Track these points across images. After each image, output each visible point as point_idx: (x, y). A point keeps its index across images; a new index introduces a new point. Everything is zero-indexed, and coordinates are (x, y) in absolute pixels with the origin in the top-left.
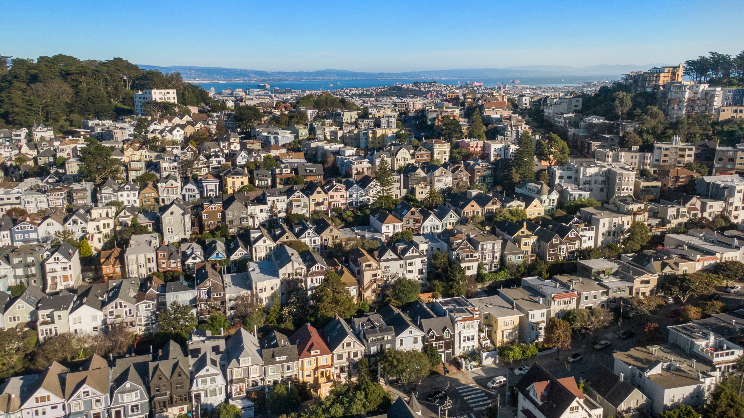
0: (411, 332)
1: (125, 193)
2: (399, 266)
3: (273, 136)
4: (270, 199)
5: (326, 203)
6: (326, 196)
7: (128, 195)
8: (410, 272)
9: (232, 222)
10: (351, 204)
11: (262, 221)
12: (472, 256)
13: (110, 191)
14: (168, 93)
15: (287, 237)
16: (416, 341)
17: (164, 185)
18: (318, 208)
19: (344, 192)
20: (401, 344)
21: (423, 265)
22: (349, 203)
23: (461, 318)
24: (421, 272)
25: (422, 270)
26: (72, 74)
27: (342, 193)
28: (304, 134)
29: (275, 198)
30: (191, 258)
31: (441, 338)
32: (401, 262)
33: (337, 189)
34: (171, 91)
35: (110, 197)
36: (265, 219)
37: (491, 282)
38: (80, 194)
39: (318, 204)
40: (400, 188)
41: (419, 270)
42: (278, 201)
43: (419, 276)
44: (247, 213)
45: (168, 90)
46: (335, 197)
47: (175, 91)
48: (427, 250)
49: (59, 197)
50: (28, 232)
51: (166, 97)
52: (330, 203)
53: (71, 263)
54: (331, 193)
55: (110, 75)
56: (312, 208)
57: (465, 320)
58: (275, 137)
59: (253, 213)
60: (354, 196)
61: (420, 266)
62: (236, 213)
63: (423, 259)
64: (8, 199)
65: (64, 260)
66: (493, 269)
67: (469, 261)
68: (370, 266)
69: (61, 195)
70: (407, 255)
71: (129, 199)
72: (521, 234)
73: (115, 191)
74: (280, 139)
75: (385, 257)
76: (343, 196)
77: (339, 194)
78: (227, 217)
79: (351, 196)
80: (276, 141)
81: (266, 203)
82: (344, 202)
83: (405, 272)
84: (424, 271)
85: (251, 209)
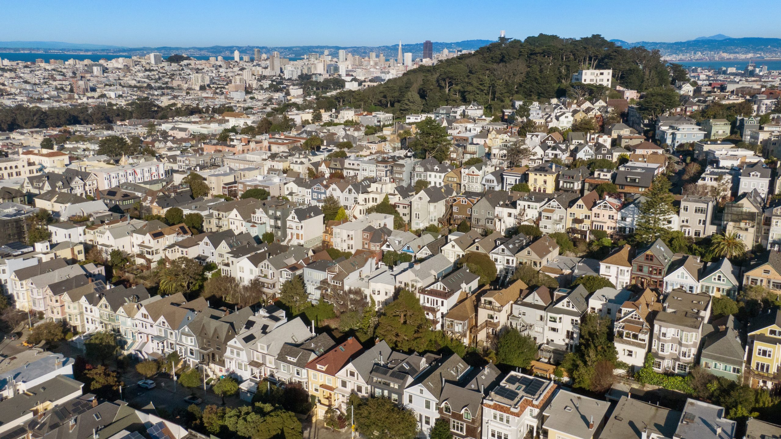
0: (421, 391)
1: (433, 174)
2: (539, 318)
3: (671, 131)
4: (521, 204)
5: (587, 222)
6: (588, 213)
7: (435, 176)
8: (554, 330)
9: (478, 220)
10: (622, 229)
11: (509, 226)
12: (635, 337)
13: (422, 169)
14: (602, 74)
15: (477, 248)
16: (428, 406)
17: (467, 171)
18: (577, 226)
19: (613, 212)
20: (411, 401)
21: (574, 327)
22: (620, 228)
23: (492, 403)
24: (570, 335)
25: (572, 333)
26: (535, 54)
27: (611, 213)
28: (721, 132)
29: (526, 203)
30: (385, 245)
31: (460, 417)
32: (542, 313)
33: (605, 207)
34: (606, 72)
35: (420, 176)
36: (512, 225)
37: (656, 387)
38: (399, 169)
39: (576, 221)
40: (704, 222)
41: (568, 332)
42: (529, 207)
43: (567, 341)
44: (494, 213)
45: (602, 71)
46: (601, 216)
47: (611, 71)
48: (600, 310)
49: (384, 169)
50: (321, 193)
51: (598, 79)
52: (592, 222)
53: (302, 224)
54: (595, 210)
55: (574, 55)
56: (569, 225)
57: (495, 407)
58: (673, 134)
59: (500, 216)
60: (629, 220)
61: (570, 328)
62: (483, 212)
63: (575, 318)
64: (353, 164)
65: (297, 220)
66: (677, 371)
67: (629, 343)
68: (490, 303)
69: (386, 167)
70: (559, 305)
71: (436, 180)
72: (768, 334)
73: (426, 170)
74: (678, 137)
75: (528, 300)
76: (611, 217)
77: (607, 213)
78: (473, 214)
79: (623, 219)
80: (674, 139)
81: (515, 208)
82: (613, 225)
83: (546, 328)
84: (575, 336)
85: (498, 210)
